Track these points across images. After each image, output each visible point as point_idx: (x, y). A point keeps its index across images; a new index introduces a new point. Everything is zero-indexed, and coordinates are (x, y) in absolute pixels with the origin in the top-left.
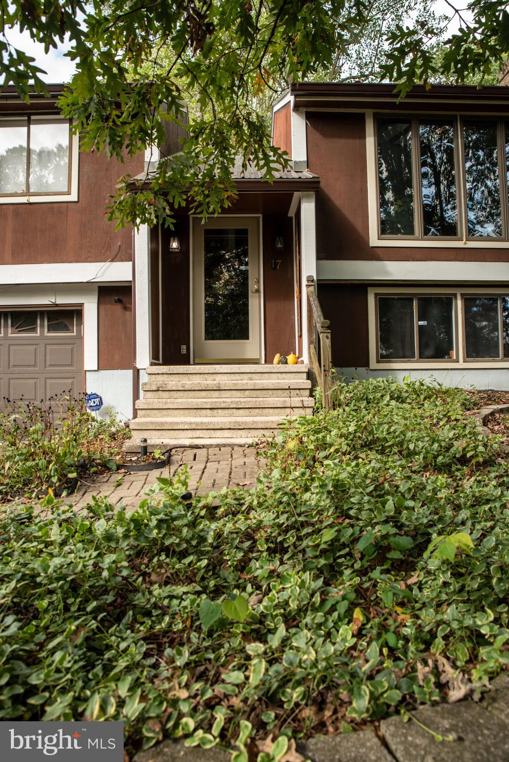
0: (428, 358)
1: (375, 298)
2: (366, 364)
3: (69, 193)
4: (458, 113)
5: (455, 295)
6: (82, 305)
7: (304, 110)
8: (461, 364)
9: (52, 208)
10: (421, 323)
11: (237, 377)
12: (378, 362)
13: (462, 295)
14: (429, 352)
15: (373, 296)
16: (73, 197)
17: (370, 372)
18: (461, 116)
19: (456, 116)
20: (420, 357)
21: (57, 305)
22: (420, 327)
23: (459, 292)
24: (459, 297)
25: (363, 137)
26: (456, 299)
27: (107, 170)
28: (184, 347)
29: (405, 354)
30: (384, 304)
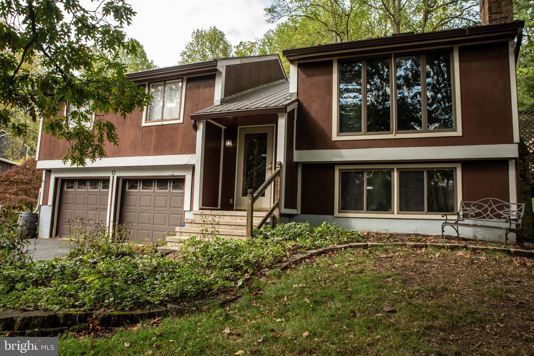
0: (372, 211)
1: (339, 172)
2: (332, 213)
3: (179, 119)
4: (392, 52)
5: (393, 169)
6: (185, 176)
7: (297, 62)
8: (396, 216)
9: (172, 127)
10: (369, 188)
11: (235, 218)
12: (339, 212)
13: (398, 169)
14: (374, 207)
15: (338, 171)
16: (181, 121)
17: (335, 218)
18: (394, 54)
19: (391, 54)
20: (367, 210)
21: (174, 176)
22: (368, 191)
23: (395, 167)
24: (395, 170)
25: (331, 74)
26: (393, 171)
27: (197, 106)
28: (231, 200)
29: (358, 207)
30: (345, 175)
